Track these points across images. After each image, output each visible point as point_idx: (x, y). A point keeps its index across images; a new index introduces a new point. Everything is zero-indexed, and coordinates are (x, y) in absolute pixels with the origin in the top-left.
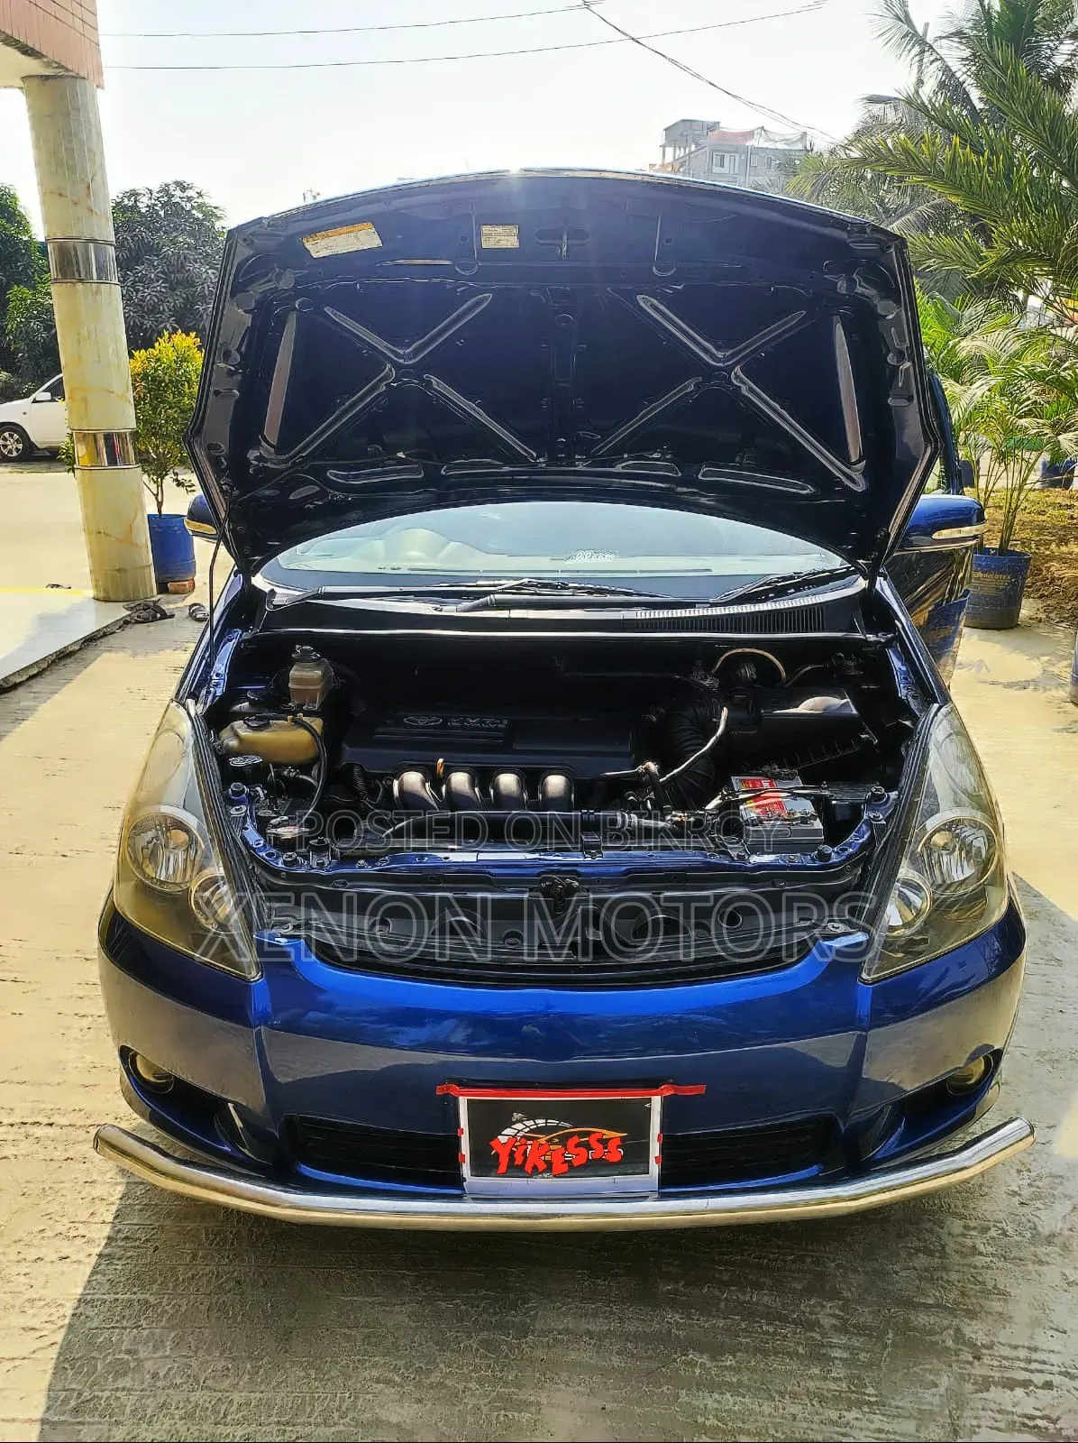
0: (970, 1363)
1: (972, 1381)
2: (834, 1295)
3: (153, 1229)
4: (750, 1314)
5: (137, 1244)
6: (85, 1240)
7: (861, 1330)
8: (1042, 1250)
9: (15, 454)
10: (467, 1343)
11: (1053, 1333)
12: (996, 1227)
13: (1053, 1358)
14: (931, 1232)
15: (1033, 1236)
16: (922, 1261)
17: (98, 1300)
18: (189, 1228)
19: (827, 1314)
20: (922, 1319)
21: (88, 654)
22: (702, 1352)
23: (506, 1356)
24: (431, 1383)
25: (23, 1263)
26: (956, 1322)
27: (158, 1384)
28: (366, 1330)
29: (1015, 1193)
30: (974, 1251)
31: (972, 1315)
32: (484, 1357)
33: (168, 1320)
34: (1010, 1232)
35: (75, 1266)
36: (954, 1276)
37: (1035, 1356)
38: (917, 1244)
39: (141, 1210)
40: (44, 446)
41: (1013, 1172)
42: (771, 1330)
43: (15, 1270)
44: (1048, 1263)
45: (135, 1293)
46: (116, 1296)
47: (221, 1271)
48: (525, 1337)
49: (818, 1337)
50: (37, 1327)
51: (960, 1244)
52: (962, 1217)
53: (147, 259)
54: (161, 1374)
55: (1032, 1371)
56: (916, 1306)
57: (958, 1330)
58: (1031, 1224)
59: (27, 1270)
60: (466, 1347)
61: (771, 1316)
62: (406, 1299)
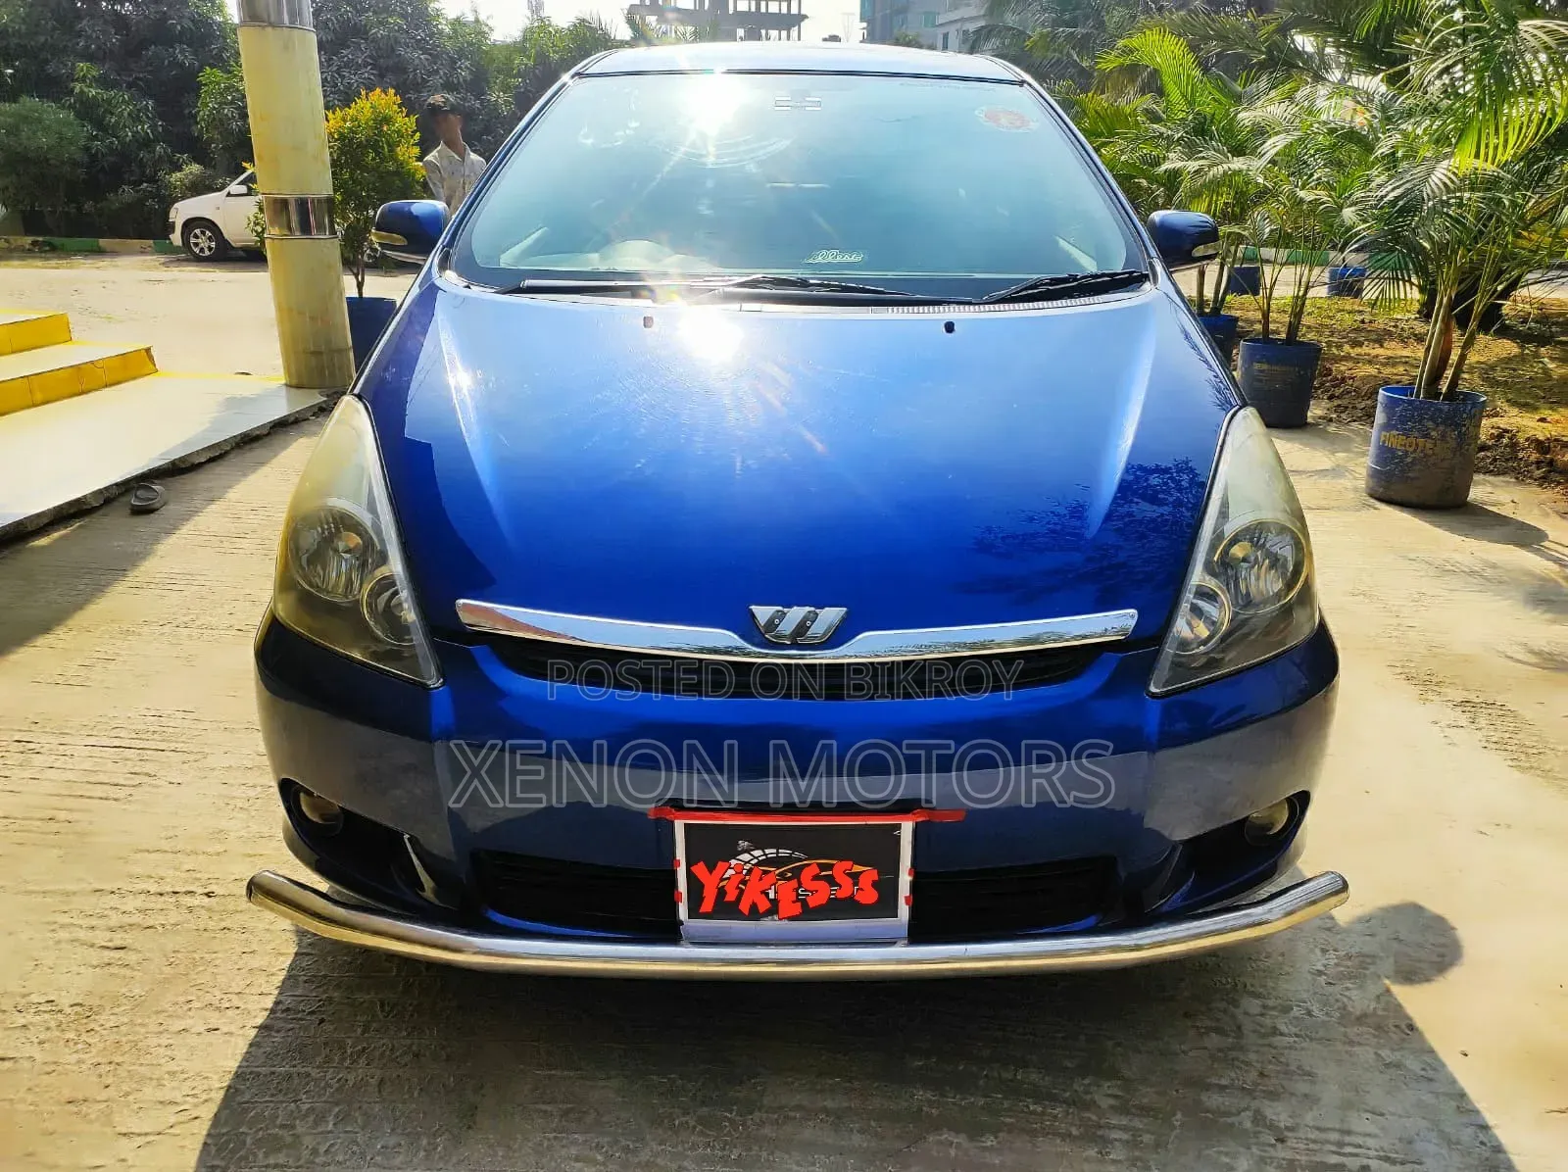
0: (1273, 1146)
1: (1275, 1164)
2: (1113, 1074)
3: (320, 1001)
4: (1014, 1090)
5: (299, 1016)
6: (238, 1011)
7: (1145, 1111)
8: (1353, 1031)
9: (207, 253)
10: (684, 1119)
11: (1369, 1115)
12: (1300, 1006)
13: (1370, 1142)
14: (1225, 1011)
15: (1342, 1017)
16: (1214, 1041)
17: (251, 1073)
18: (362, 1000)
19: (1104, 1095)
20: (1213, 1100)
21: (277, 440)
22: (958, 1132)
23: (729, 1134)
24: (639, 1163)
25: (165, 1035)
26: (1254, 1104)
27: (317, 1160)
28: (565, 1106)
29: (1320, 973)
30: (1275, 1031)
31: (1273, 1095)
32: (702, 1133)
33: (332, 1095)
34: (1316, 1012)
35: (227, 1037)
36: (1252, 1057)
37: (1347, 1139)
38: (1209, 1023)
39: (305, 982)
40: (239, 244)
41: (1318, 951)
42: (1040, 1109)
43: (153, 1041)
44: (1360, 1044)
45: (294, 1066)
46: (273, 1069)
47: (396, 1045)
48: (751, 1114)
49: (1094, 1118)
50: (178, 1101)
51: (1259, 1024)
52: (1258, 996)
53: (353, 42)
54: (322, 1149)
55: (1344, 1155)
56: (1208, 1087)
57: (1257, 1112)
58: (1340, 1004)
59: (171, 1041)
60: (681, 1124)
61: (1039, 1095)
62: (613, 1073)
